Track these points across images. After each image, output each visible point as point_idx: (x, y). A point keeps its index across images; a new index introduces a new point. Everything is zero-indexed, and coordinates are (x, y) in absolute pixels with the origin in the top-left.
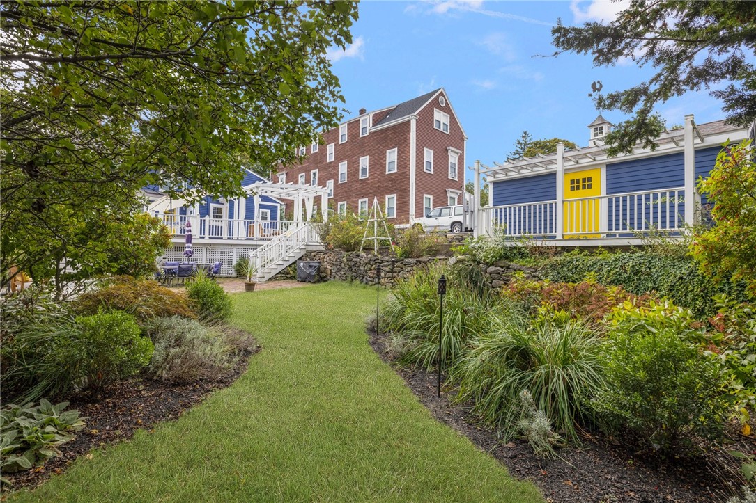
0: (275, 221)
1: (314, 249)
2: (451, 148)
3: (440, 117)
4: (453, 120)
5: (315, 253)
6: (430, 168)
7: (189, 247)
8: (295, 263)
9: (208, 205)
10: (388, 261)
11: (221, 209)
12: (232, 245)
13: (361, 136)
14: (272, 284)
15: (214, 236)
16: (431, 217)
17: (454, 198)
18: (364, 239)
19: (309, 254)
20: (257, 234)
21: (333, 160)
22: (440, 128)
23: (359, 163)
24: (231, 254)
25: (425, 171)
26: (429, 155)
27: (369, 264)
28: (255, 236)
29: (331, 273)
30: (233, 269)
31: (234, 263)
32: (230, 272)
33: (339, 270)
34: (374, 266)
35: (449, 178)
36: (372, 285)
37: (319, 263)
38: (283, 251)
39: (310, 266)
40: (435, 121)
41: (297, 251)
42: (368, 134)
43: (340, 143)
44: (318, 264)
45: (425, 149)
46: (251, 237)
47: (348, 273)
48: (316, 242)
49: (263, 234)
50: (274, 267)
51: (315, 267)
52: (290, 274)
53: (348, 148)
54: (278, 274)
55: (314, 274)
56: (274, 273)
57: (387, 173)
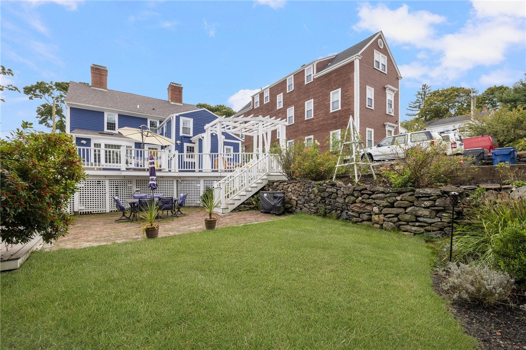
0: (237, 153)
1: (276, 179)
2: (389, 86)
3: (380, 58)
4: (390, 61)
5: (278, 183)
6: (371, 104)
7: (152, 180)
8: (256, 193)
9: (182, 145)
10: (383, 192)
11: (193, 148)
12: (199, 177)
13: (306, 83)
14: (236, 215)
15: (183, 169)
16: (382, 146)
17: (391, 132)
18: (338, 165)
19: (271, 184)
20: (221, 167)
21: (282, 107)
22: (379, 68)
23: (304, 107)
24: (198, 185)
25: (367, 106)
26: (370, 93)
27: (353, 195)
28: (219, 168)
29: (297, 204)
30: (201, 200)
31: (202, 194)
32: (199, 202)
33: (307, 202)
34: (360, 198)
35: (387, 113)
36: (356, 222)
37: (284, 193)
38: (245, 182)
39: (275, 197)
40: (375, 61)
41: (260, 181)
42: (312, 80)
43: (288, 92)
44: (282, 195)
45: (367, 86)
46: (216, 169)
47: (319, 205)
48: (278, 172)
49: (227, 166)
50: (237, 197)
51: (280, 198)
52: (253, 204)
53: (294, 95)
54: (241, 204)
55: (279, 205)
56: (238, 203)
57: (331, 111)
